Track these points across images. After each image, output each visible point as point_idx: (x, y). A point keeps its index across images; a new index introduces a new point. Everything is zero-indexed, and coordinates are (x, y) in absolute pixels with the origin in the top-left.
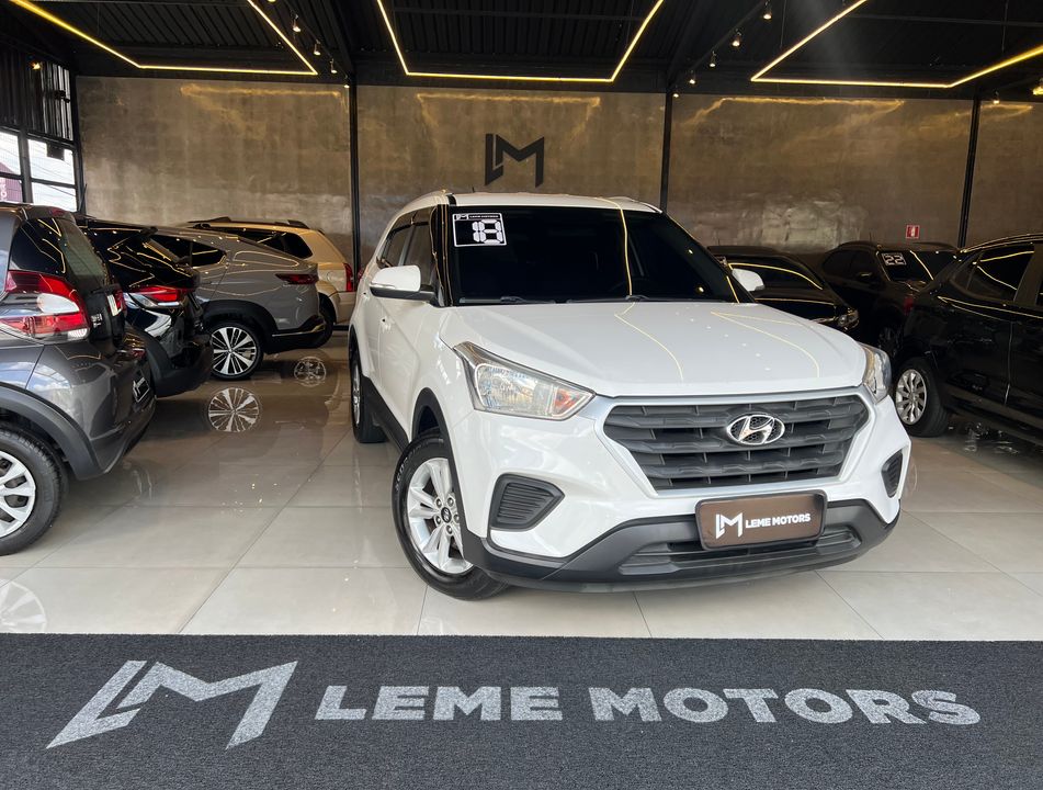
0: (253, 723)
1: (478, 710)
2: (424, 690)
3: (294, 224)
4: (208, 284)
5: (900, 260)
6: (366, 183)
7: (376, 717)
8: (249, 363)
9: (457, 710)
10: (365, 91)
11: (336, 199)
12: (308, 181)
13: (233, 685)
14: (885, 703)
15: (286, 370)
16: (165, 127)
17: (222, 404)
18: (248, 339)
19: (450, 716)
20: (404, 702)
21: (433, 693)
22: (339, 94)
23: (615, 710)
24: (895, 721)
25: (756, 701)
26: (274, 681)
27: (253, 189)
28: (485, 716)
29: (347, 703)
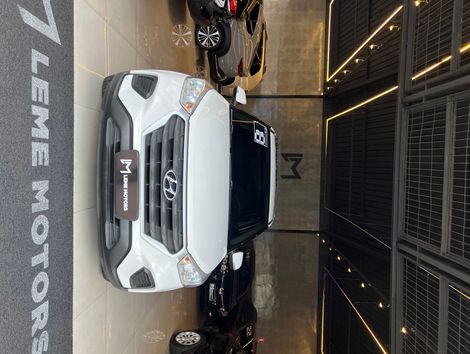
0: (29, 19)
1: (37, 127)
2: (47, 102)
3: (265, 68)
4: (238, 27)
5: (249, 334)
6: (282, 102)
7: (33, 78)
8: (203, 44)
9: (37, 117)
10: (320, 102)
11: (275, 88)
12: (283, 76)
13: (49, 12)
14: (42, 318)
15: (200, 62)
16: (306, 15)
17: (185, 31)
18: (214, 44)
19: (34, 113)
20: (41, 92)
21: (46, 107)
22: (319, 91)
23: (38, 191)
24: (33, 322)
25: (42, 258)
26: (51, 32)
27: (280, 52)
28: (34, 130)
29: (40, 65)
